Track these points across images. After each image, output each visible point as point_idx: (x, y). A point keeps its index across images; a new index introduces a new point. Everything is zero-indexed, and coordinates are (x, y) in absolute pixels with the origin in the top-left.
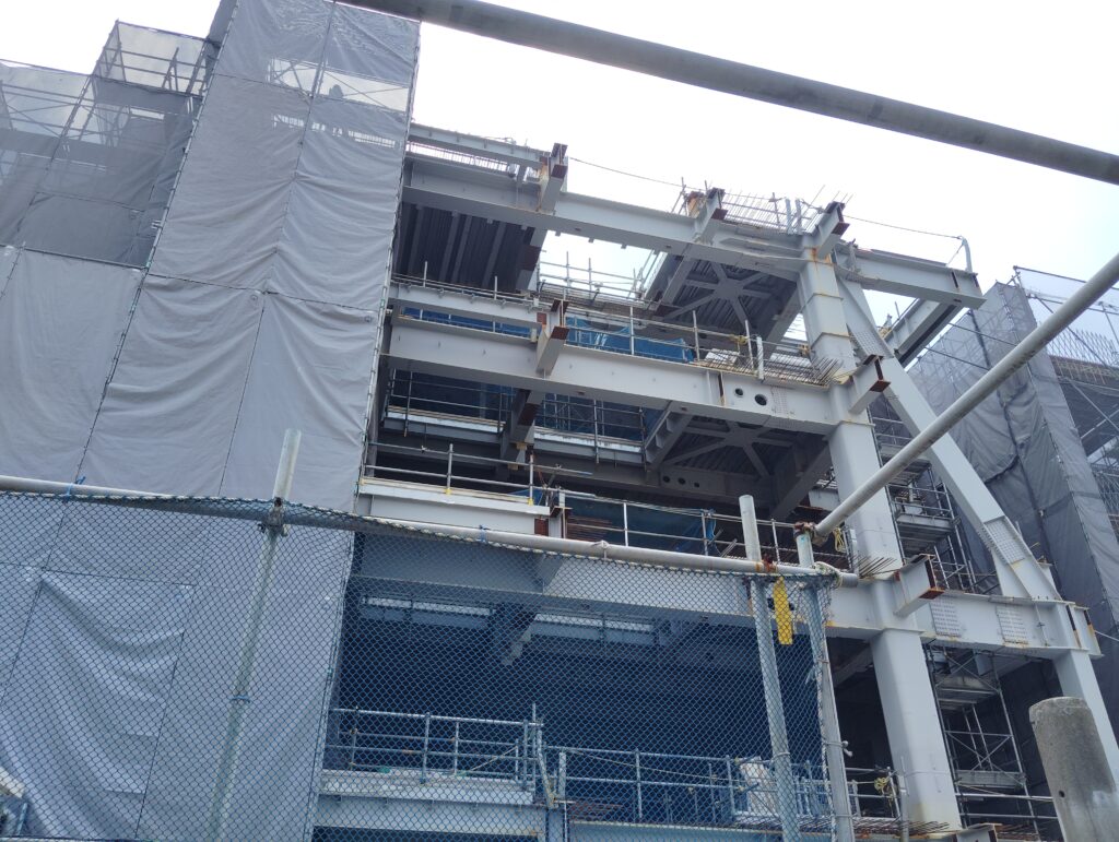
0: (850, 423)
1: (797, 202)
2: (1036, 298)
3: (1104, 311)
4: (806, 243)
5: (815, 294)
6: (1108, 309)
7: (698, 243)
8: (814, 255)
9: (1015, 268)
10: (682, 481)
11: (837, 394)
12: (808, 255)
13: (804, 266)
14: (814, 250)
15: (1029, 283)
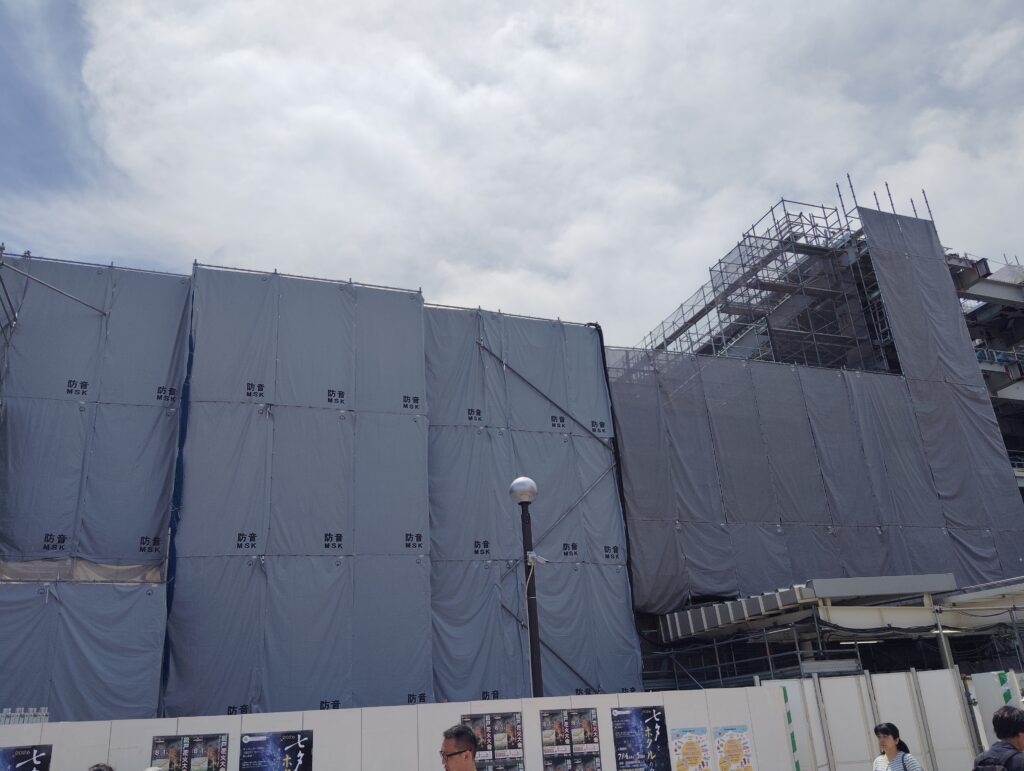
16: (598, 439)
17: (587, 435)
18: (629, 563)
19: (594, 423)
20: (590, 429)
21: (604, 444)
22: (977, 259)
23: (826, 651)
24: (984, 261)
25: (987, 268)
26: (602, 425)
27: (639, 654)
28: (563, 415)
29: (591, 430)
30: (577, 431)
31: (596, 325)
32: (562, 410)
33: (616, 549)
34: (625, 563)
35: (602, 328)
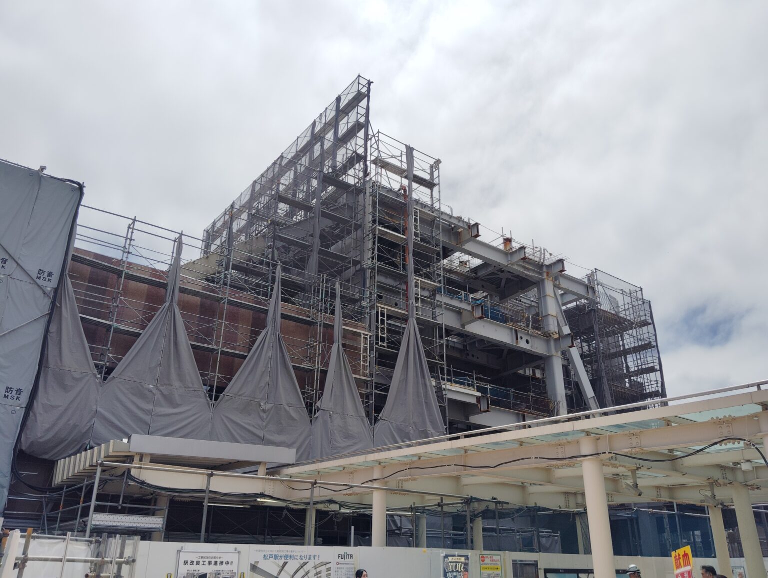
0: (556, 356)
1: (544, 250)
2: (601, 285)
3: (623, 294)
4: (545, 269)
5: (547, 295)
6: (625, 293)
7: (510, 266)
8: (547, 276)
9: (596, 269)
10: (473, 356)
11: (552, 343)
12: (545, 275)
13: (543, 280)
14: (548, 273)
15: (600, 277)
16: (38, 286)
17: (28, 280)
18: (29, 407)
19: (40, 271)
20: (34, 276)
21: (44, 293)
22: (472, 223)
23: (125, 505)
24: (477, 225)
25: (478, 231)
26: (50, 274)
27: (6, 493)
28: (7, 257)
29: (35, 278)
30: (18, 274)
31: (78, 184)
32: (7, 252)
33: (19, 391)
34: (24, 405)
35: (85, 190)
